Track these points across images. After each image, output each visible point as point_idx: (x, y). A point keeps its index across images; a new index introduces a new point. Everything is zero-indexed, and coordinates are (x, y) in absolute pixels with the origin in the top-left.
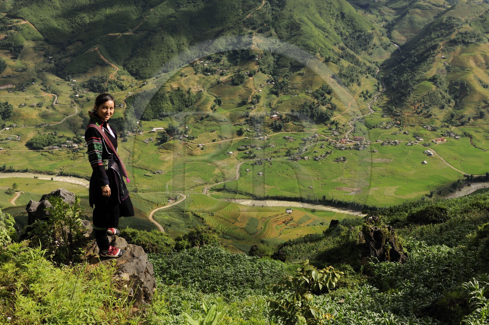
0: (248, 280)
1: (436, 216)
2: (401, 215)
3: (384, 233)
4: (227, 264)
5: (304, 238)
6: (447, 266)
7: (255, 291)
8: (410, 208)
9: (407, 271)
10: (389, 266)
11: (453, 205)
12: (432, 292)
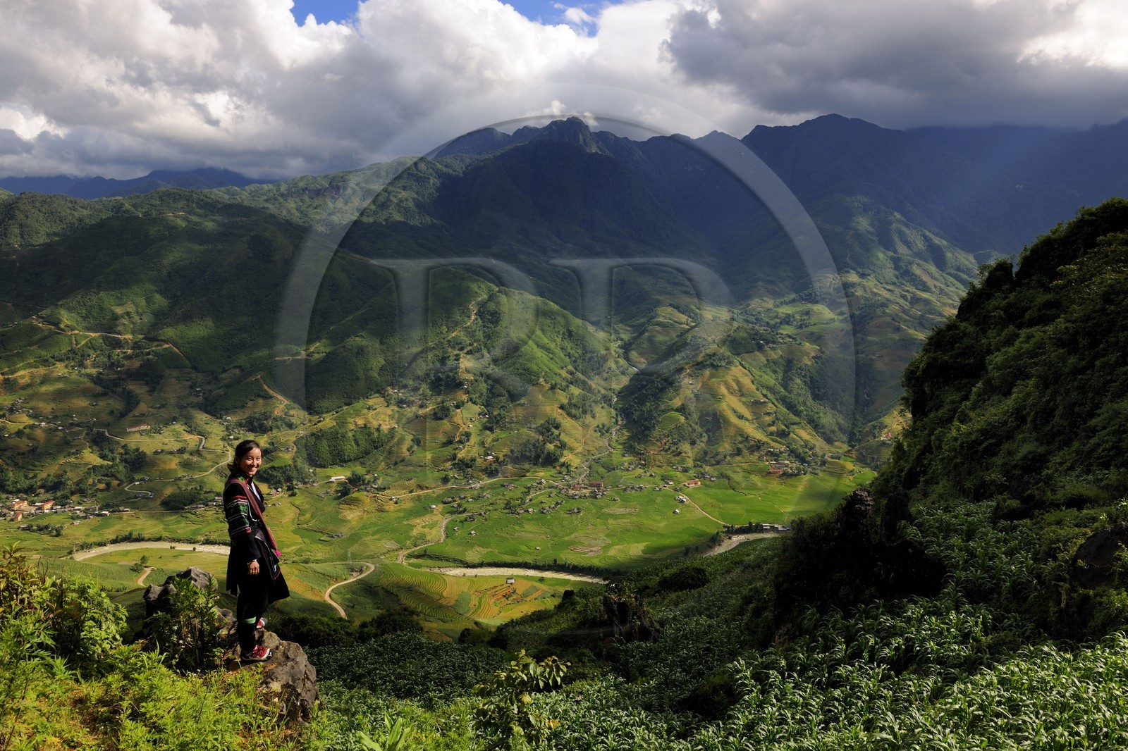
0: (457, 678)
1: (692, 579)
2: (651, 579)
3: (631, 604)
4: (429, 656)
5: (530, 616)
6: (708, 643)
7: (466, 692)
8: (662, 571)
9: (660, 653)
10: (638, 647)
11: (712, 563)
12: (691, 678)
